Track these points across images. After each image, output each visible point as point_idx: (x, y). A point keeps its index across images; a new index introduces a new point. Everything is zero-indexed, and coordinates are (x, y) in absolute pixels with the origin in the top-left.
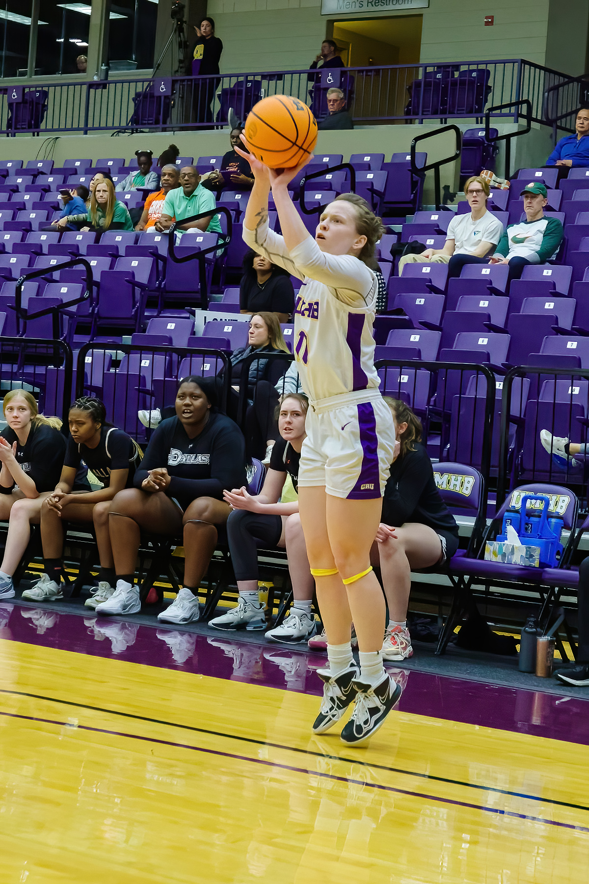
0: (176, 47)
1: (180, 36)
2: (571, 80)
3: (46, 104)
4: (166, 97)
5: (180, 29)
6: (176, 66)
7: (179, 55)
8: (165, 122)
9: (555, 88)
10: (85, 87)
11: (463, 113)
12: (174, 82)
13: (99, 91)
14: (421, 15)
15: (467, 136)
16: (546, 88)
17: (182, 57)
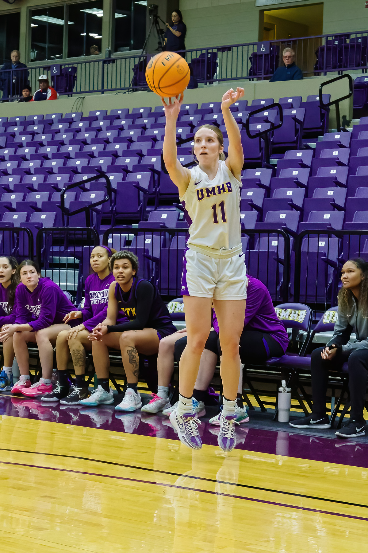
3: (76, 75)
10: (101, 63)
11: (354, 67)
13: (110, 65)
14: (322, 3)
15: (357, 82)
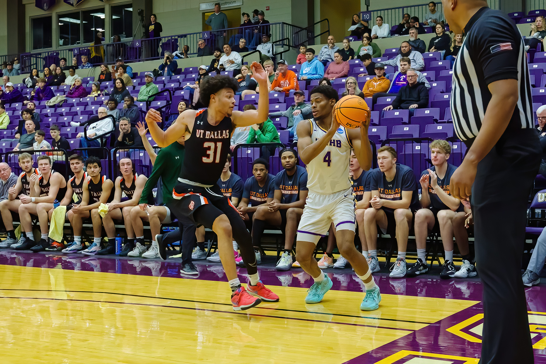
0: (142, 27)
1: (143, 22)
2: (302, 29)
4: (139, 48)
5: (142, 20)
6: (142, 35)
7: (143, 30)
8: (139, 58)
9: (297, 33)
12: (142, 41)
14: (240, 8)
16: (294, 33)
17: (144, 31)
